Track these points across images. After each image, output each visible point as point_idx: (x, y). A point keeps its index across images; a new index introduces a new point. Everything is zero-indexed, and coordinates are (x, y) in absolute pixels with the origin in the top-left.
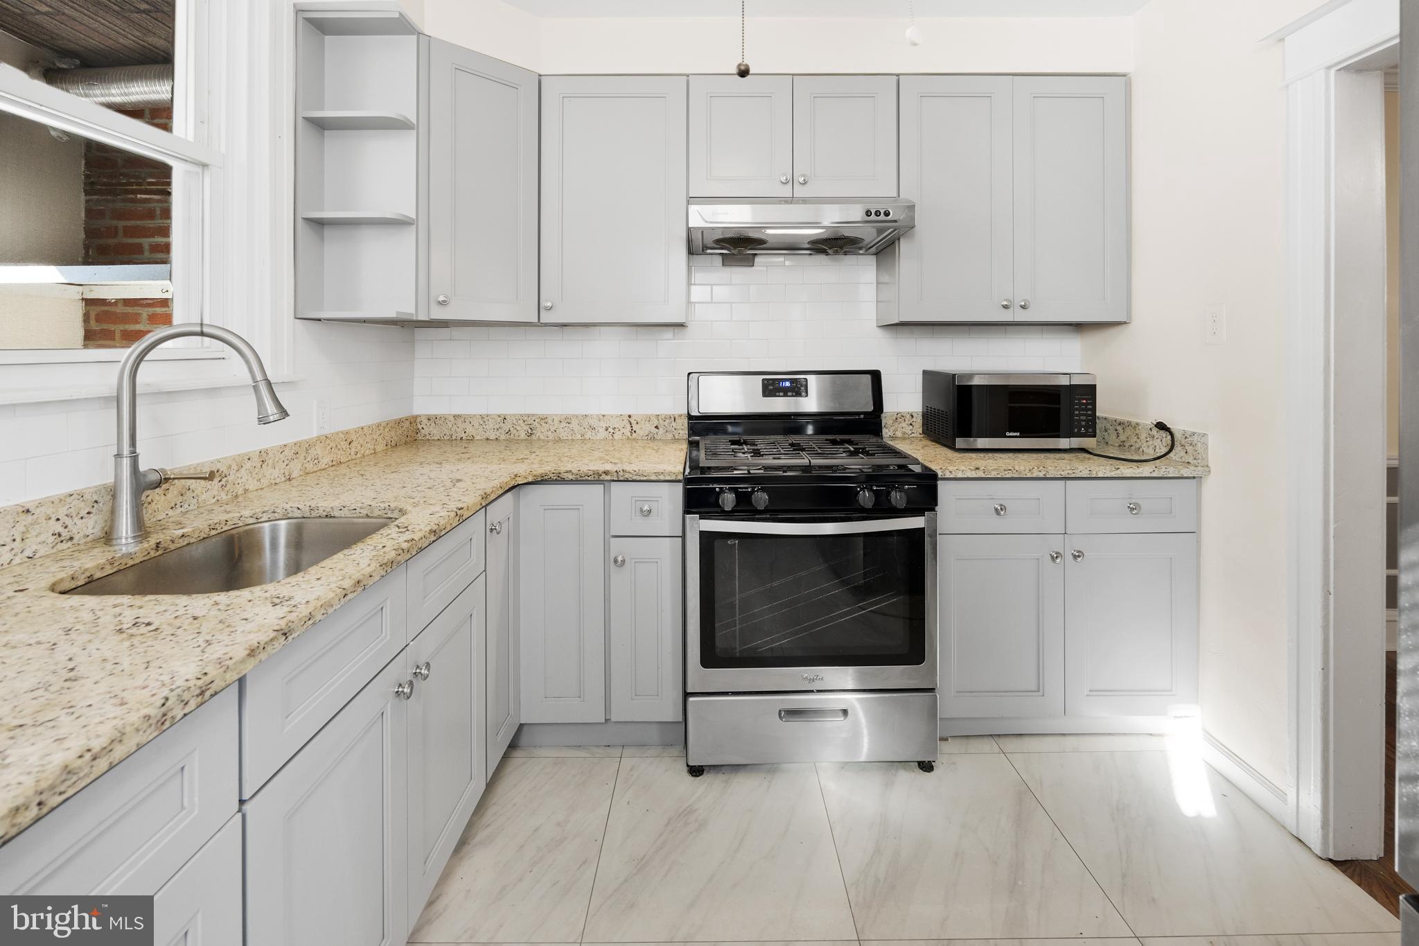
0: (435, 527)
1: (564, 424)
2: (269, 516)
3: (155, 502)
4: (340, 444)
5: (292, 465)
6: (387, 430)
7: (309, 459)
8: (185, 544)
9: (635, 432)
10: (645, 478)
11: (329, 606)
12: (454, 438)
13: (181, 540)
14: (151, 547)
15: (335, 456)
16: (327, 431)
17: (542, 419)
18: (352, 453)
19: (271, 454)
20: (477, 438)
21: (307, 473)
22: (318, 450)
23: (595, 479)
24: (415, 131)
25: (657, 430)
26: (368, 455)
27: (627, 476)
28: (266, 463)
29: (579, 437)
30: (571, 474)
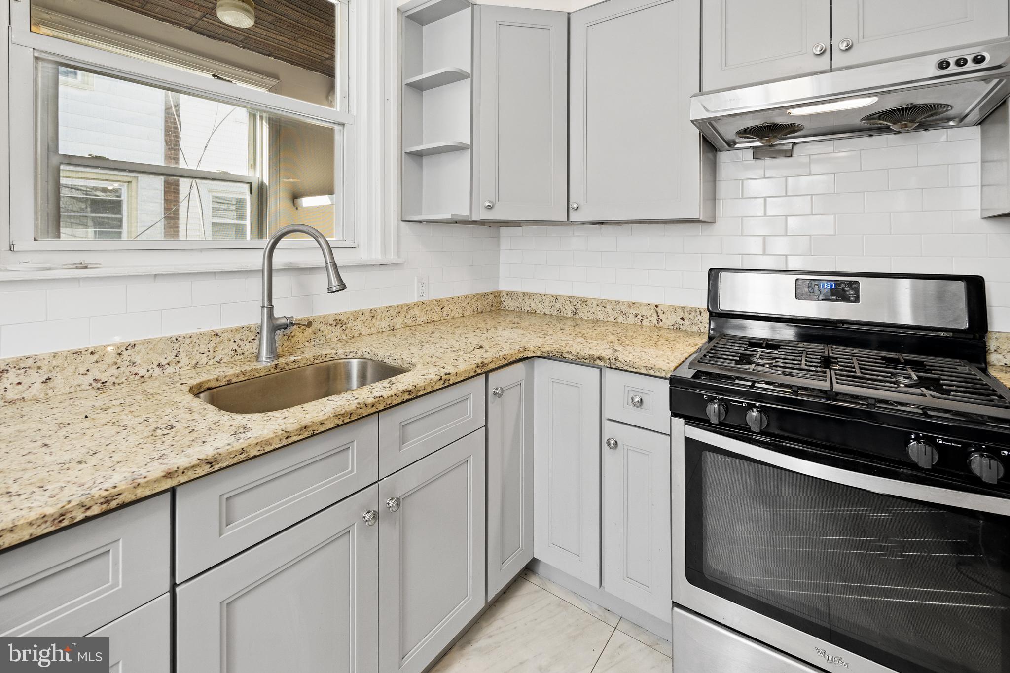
0: (410, 388)
1: (600, 308)
2: (353, 355)
3: (296, 337)
4: (433, 308)
5: (395, 320)
6: (474, 300)
7: (409, 317)
8: (296, 367)
9: (661, 321)
10: (635, 370)
11: (266, 444)
12: (523, 310)
13: (293, 364)
14: (272, 366)
15: (430, 316)
16: (425, 299)
17: (584, 302)
18: (444, 315)
19: (379, 312)
20: (538, 312)
21: (407, 327)
22: (416, 311)
23: (591, 362)
24: (470, 79)
25: (682, 322)
26: (457, 317)
27: (619, 365)
28: (375, 318)
29: (613, 320)
30: (571, 355)
